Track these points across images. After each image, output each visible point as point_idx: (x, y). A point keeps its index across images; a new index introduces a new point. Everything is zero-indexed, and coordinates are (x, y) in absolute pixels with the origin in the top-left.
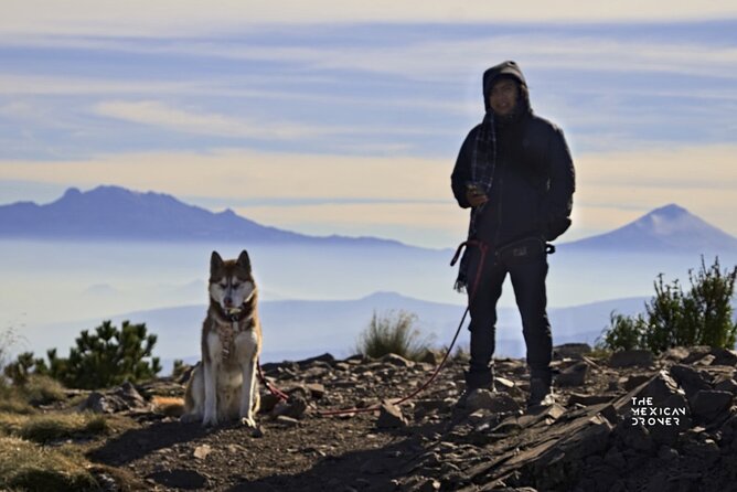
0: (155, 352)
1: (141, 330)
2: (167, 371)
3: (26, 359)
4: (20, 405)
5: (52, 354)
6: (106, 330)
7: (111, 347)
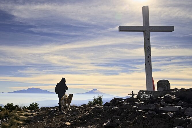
0: (38, 106)
1: (37, 103)
2: (40, 108)
3: (24, 107)
4: (23, 112)
5: (27, 106)
6: (33, 104)
7: (34, 106)
